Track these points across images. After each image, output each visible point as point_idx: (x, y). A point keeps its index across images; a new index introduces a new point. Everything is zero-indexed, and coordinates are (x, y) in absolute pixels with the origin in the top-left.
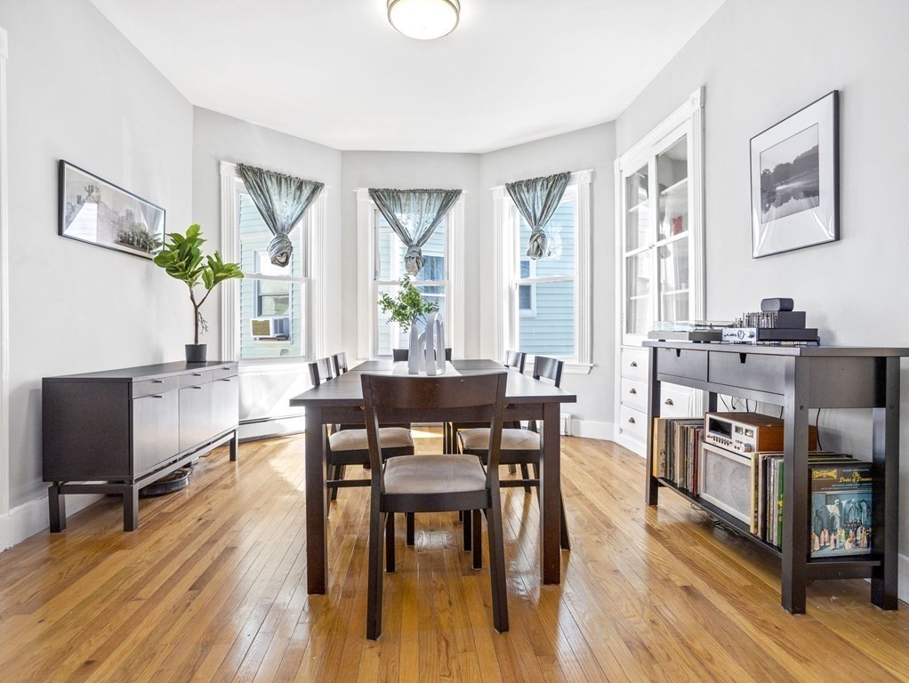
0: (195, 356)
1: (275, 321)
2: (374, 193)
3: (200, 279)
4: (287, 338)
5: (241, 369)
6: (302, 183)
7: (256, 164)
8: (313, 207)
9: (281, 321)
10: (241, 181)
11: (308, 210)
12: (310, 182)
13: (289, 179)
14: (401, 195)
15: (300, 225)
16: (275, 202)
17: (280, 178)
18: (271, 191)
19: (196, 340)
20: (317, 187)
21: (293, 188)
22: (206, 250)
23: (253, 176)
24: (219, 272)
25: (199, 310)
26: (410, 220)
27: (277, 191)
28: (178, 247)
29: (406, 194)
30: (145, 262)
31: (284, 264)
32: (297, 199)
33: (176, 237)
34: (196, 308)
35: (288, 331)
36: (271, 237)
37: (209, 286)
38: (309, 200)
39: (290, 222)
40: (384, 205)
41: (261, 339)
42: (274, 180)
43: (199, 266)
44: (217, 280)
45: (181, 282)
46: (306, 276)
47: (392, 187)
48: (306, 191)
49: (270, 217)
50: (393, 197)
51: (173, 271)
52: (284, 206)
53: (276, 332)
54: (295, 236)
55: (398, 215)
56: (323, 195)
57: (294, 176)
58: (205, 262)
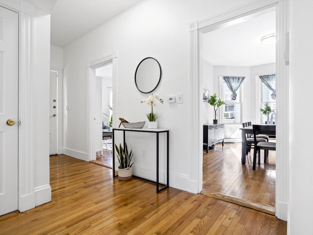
0: (215, 122)
1: (230, 113)
2: (261, 77)
3: (216, 105)
4: (234, 118)
5: (225, 125)
6: (239, 78)
7: (227, 75)
8: (242, 84)
9: (232, 113)
10: (224, 80)
11: (241, 85)
12: (241, 77)
13: (236, 78)
14: (270, 76)
15: (239, 89)
16: (232, 84)
17: (233, 78)
18: (231, 81)
19: (215, 119)
20: (243, 78)
21: (237, 80)
22: (217, 99)
23: (226, 79)
24: (220, 103)
25: (216, 112)
26: (273, 84)
27: (233, 82)
28: (212, 99)
29: (271, 76)
30: (206, 102)
31: (234, 100)
32: (238, 82)
33: (212, 97)
34: (215, 112)
35: (234, 116)
36: (231, 93)
37: (218, 107)
38: (241, 82)
39: (236, 88)
40: (264, 80)
41: (226, 118)
42: (232, 79)
43: (216, 102)
44: (220, 105)
45: (213, 106)
46: (240, 102)
47: (266, 74)
48: (240, 80)
49: (231, 88)
50: (267, 77)
51: (211, 104)
52: (234, 85)
53: (230, 116)
54: (237, 92)
55: (269, 82)
56: (245, 80)
57: (237, 77)
58: (217, 101)
